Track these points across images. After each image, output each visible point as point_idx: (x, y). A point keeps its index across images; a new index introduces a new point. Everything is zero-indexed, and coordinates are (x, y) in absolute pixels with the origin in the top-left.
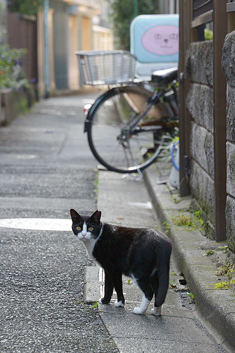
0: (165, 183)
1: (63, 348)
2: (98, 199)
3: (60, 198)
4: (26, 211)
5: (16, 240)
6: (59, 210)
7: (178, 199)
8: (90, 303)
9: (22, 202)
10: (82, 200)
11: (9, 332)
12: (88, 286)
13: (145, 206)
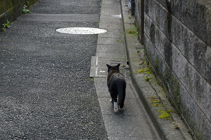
0: (127, 6)
1: (79, 104)
2: (101, 14)
3: (86, 13)
4: (72, 22)
5: (67, 41)
6: (85, 22)
7: (131, 16)
8: (92, 78)
9: (71, 17)
10: (95, 15)
11: (60, 95)
12: (92, 68)
13: (119, 17)
